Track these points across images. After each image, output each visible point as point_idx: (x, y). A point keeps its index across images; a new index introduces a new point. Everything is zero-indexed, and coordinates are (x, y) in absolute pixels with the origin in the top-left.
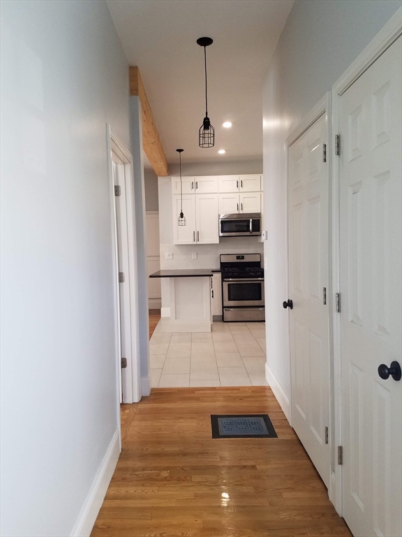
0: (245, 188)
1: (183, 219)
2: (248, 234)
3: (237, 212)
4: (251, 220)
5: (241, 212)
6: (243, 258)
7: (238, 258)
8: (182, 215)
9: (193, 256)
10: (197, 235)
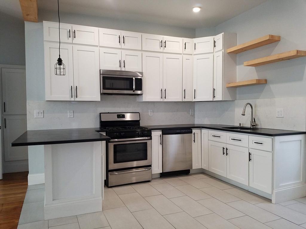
0: (127, 45)
1: (62, 66)
2: (131, 92)
3: (119, 69)
4: (134, 78)
5: (123, 69)
6: (124, 116)
7: (119, 116)
8: (60, 61)
9: (69, 114)
10: (74, 91)
